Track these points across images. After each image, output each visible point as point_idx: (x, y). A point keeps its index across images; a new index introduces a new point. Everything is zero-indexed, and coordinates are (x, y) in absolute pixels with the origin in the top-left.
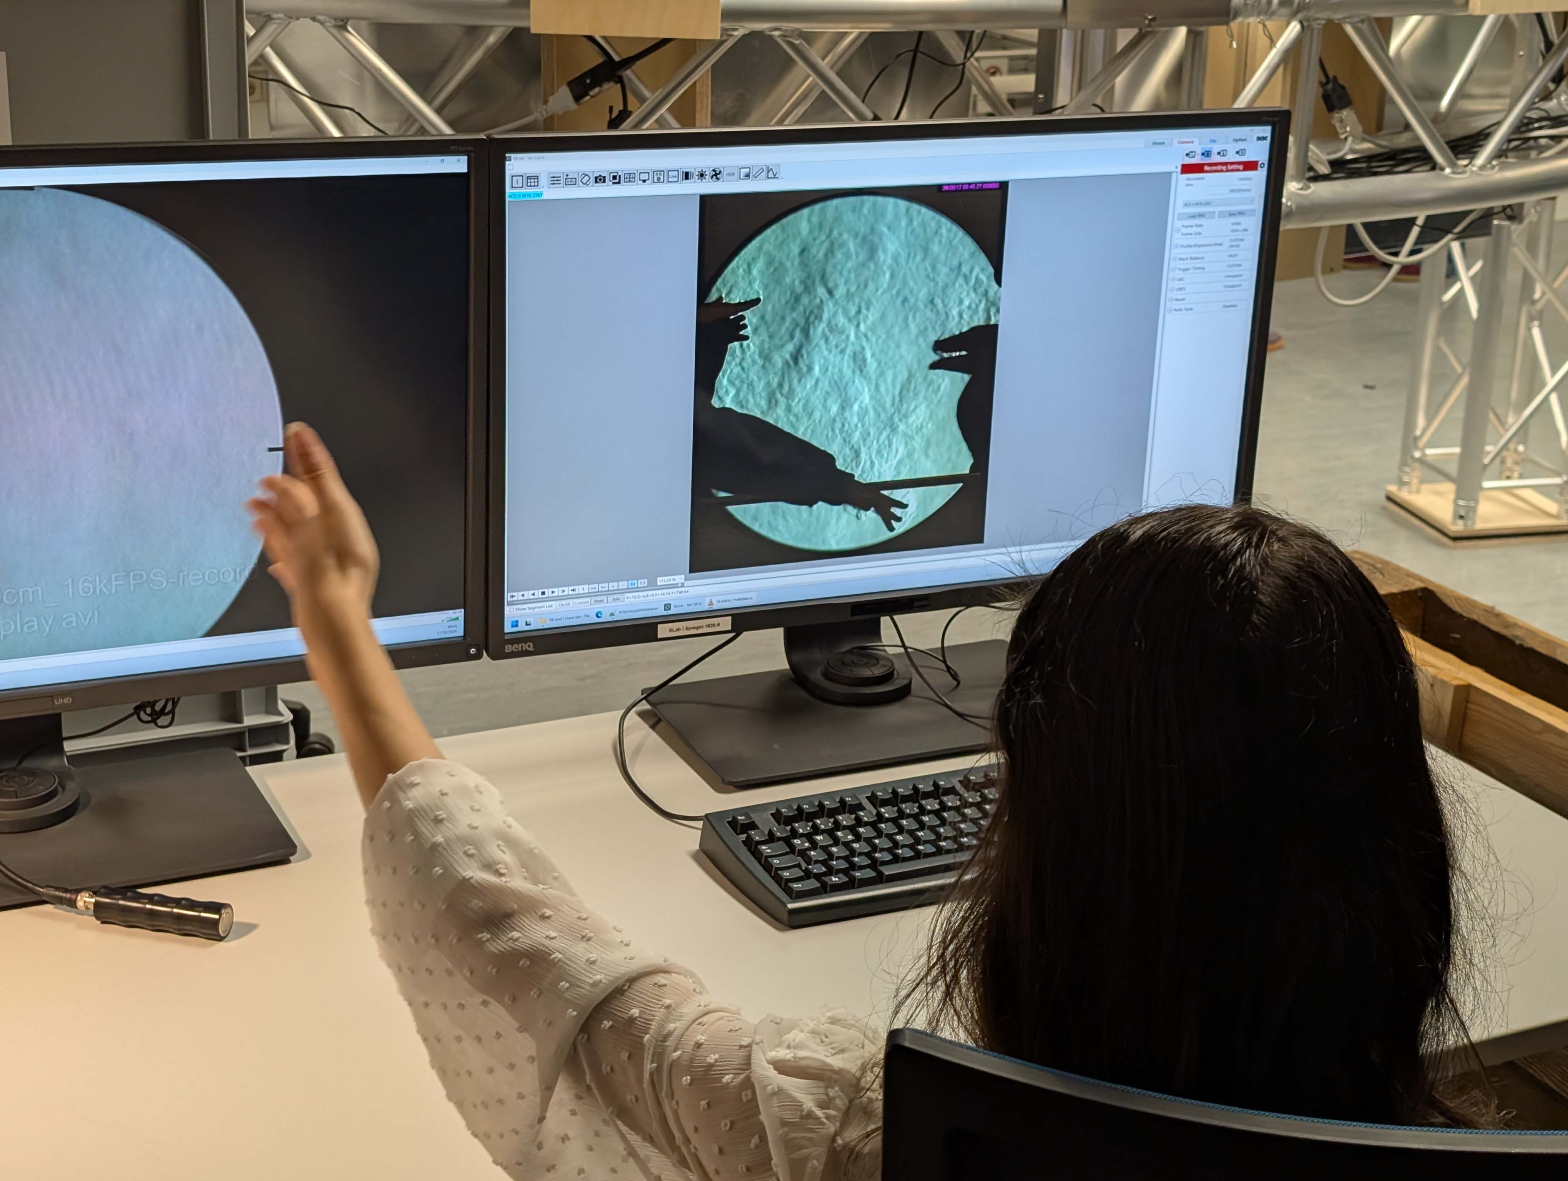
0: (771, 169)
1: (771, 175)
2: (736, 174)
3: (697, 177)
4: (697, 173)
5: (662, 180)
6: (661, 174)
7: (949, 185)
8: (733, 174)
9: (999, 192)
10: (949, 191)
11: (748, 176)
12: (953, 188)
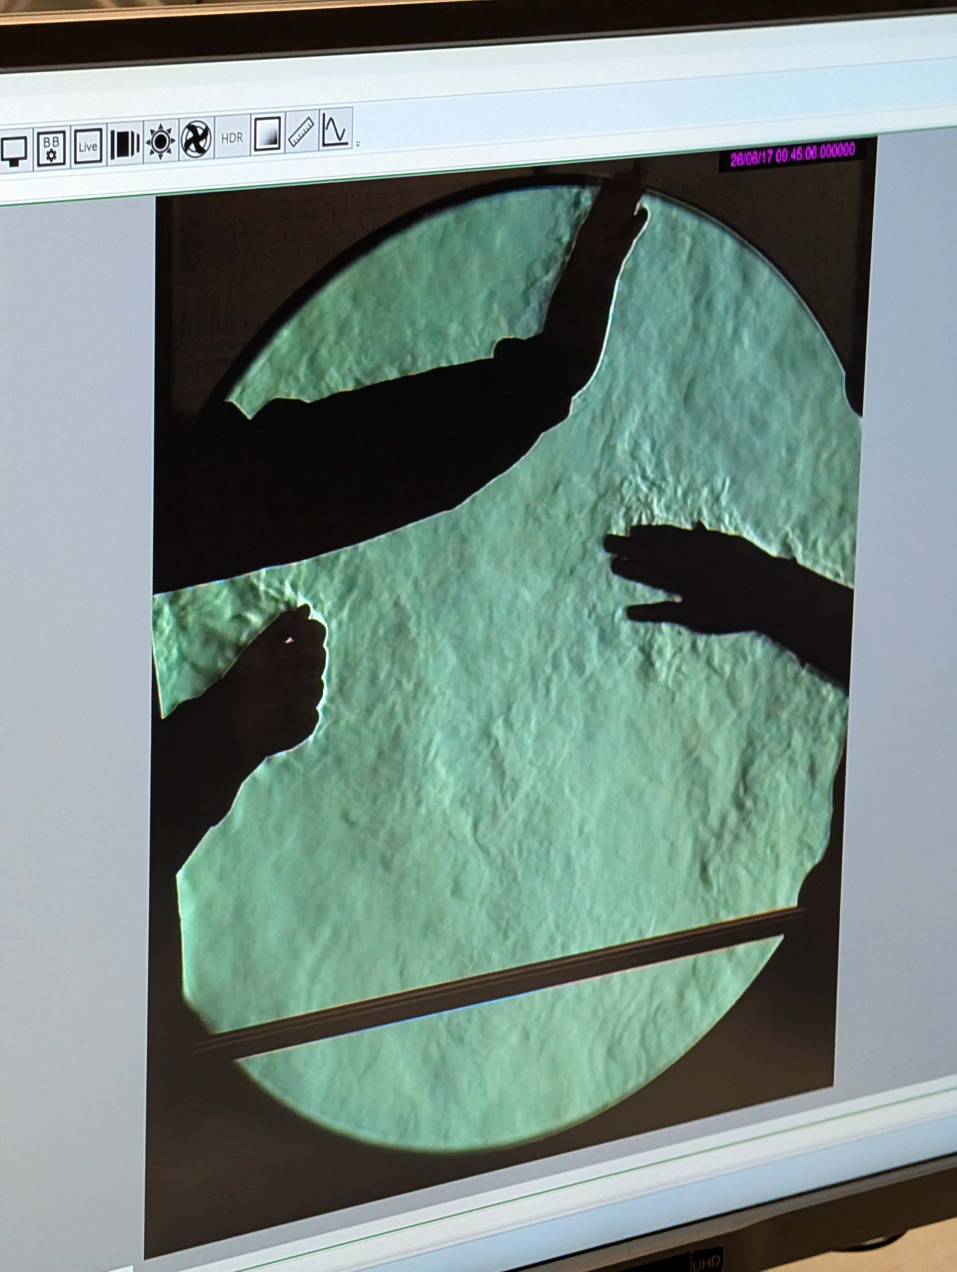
0: (331, 119)
1: (331, 137)
2: (246, 137)
3: (149, 148)
4: (149, 137)
5: (59, 159)
6: (56, 140)
7: (744, 151)
8: (239, 137)
9: (856, 165)
10: (745, 168)
11: (275, 141)
12: (754, 159)
